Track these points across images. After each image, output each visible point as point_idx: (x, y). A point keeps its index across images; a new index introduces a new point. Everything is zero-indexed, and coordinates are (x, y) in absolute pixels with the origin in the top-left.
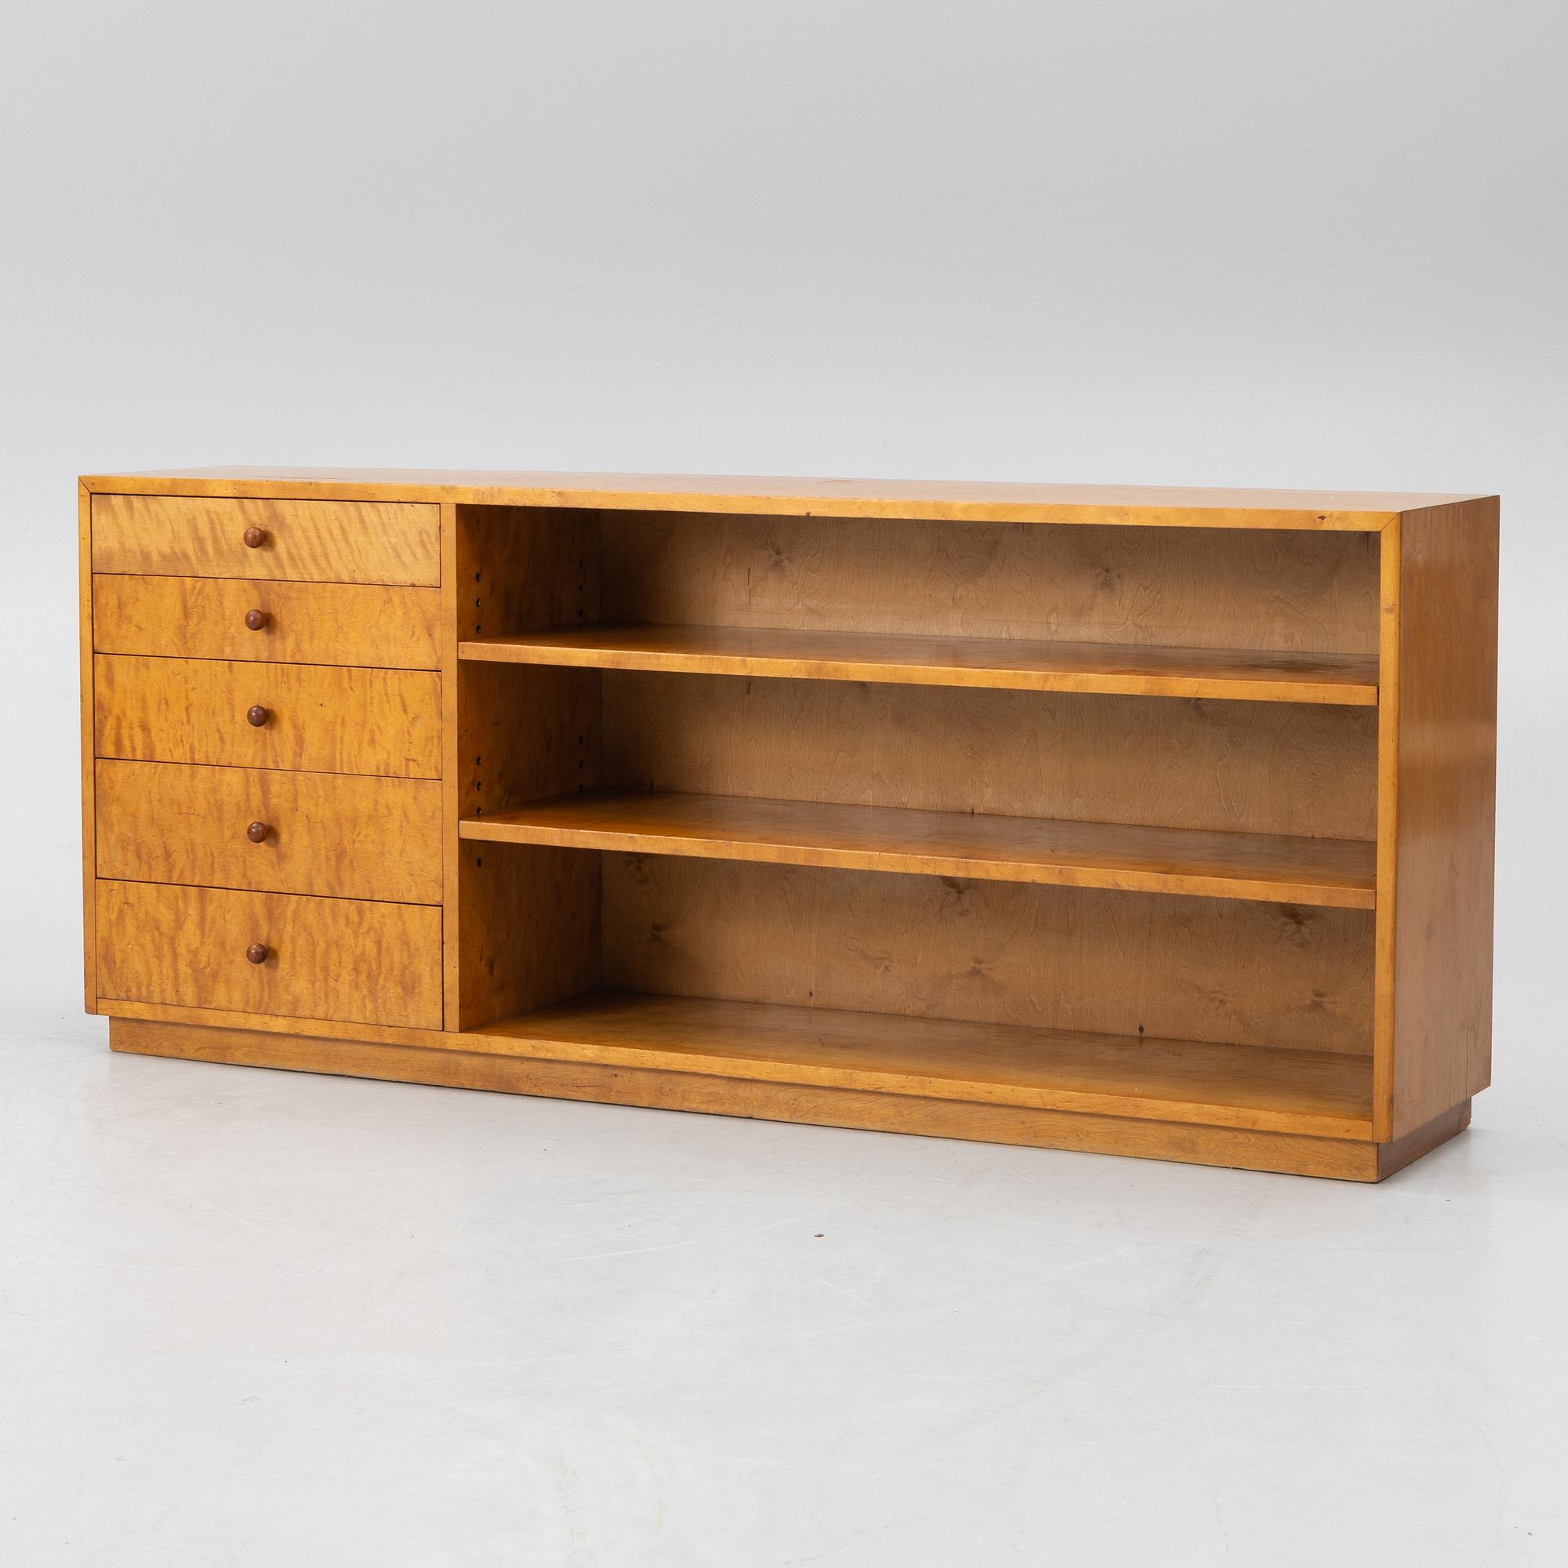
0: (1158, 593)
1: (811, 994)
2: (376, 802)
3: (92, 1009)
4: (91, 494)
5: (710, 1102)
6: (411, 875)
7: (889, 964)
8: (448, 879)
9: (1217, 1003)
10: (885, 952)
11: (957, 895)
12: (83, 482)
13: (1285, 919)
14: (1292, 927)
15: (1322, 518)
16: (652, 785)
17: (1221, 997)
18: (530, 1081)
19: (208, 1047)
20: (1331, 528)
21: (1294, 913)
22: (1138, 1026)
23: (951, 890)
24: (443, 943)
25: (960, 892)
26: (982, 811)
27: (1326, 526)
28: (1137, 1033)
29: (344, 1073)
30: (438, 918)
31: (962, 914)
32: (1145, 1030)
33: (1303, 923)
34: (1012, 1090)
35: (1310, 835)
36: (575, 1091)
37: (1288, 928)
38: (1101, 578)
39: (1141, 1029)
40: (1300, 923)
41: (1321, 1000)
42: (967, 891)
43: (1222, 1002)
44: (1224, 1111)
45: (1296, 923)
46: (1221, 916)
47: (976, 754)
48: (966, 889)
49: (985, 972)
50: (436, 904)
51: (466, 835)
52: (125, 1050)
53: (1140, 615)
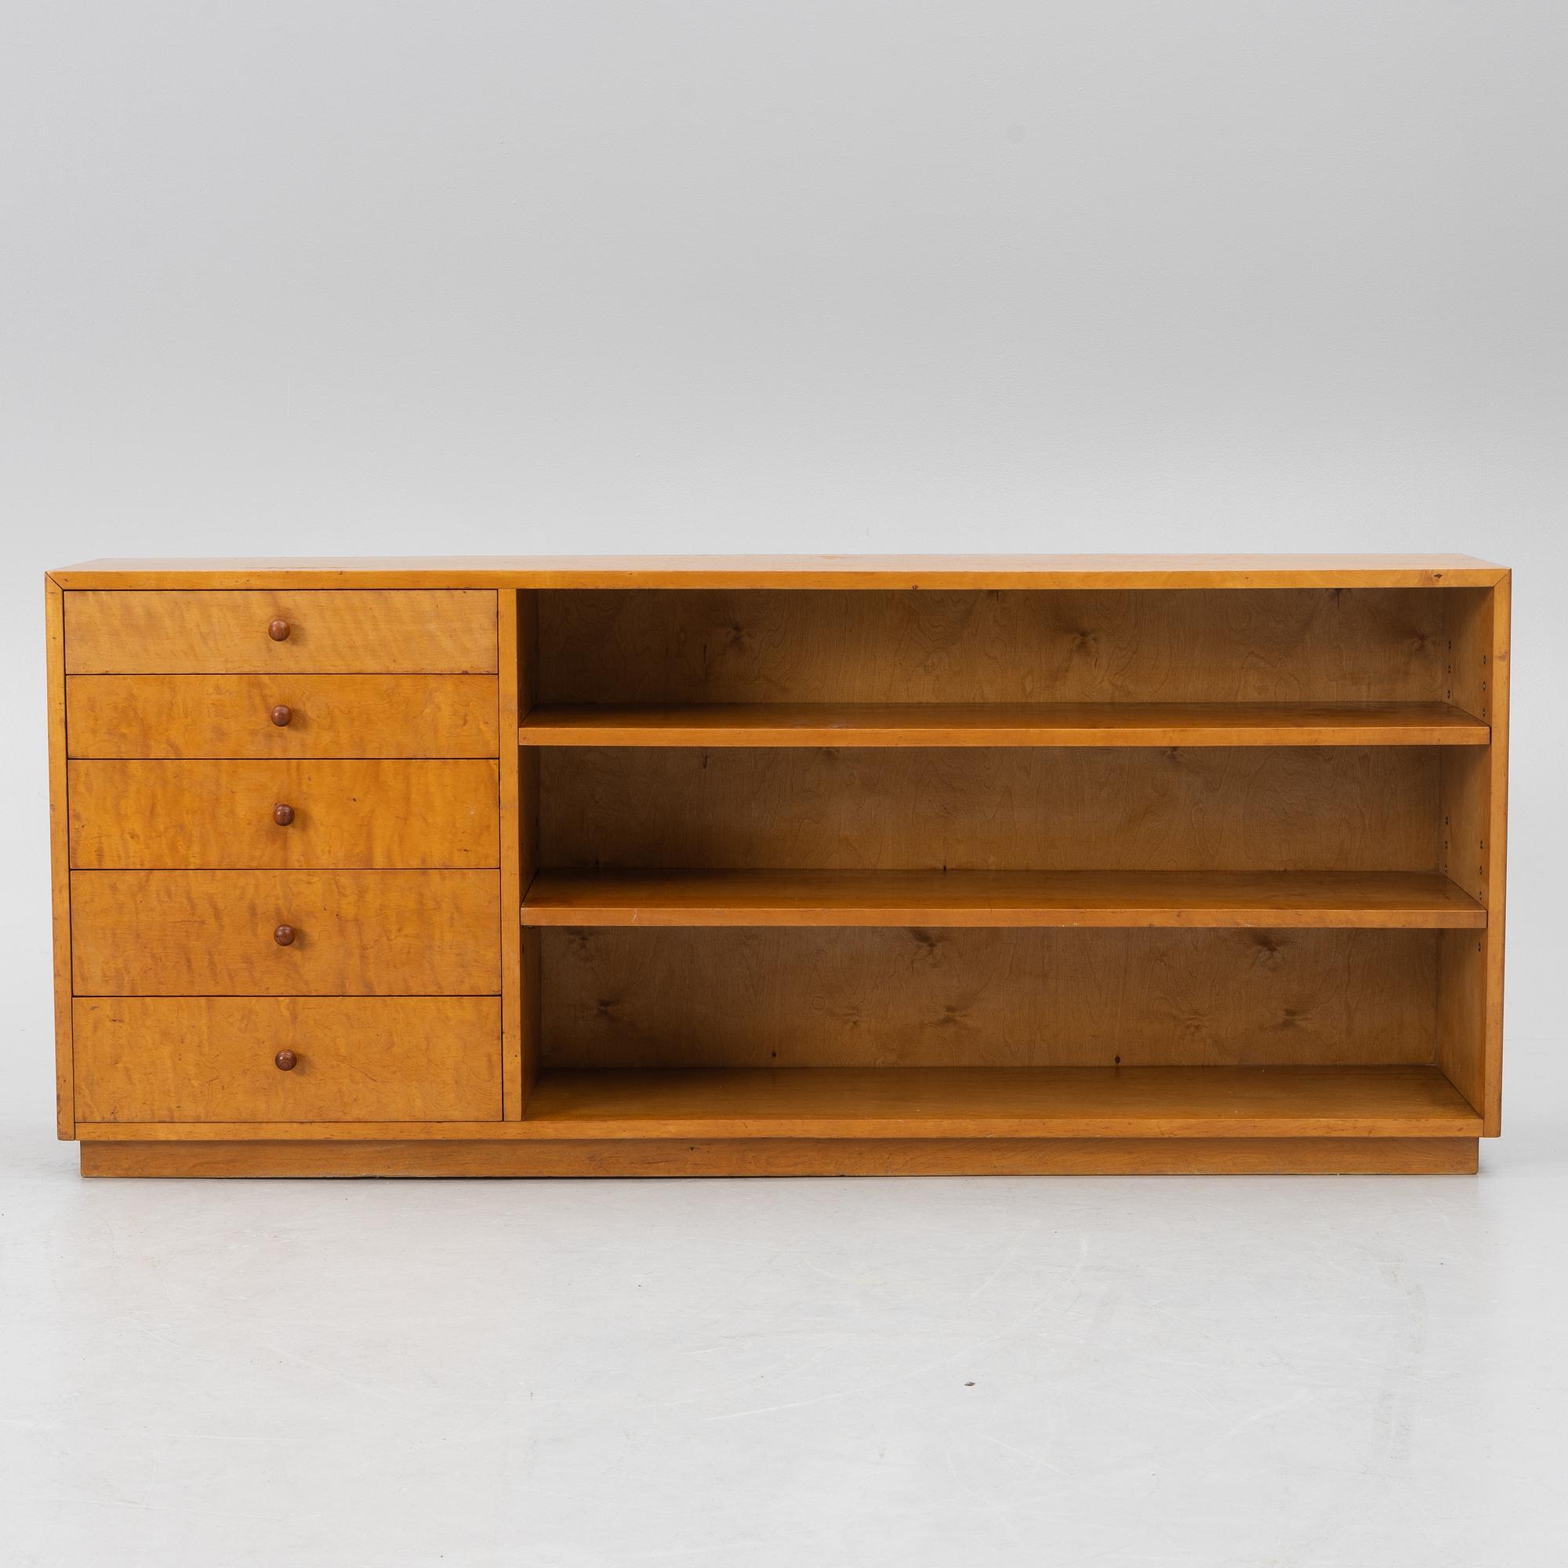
0: (1134, 653)
1: (774, 1055)
2: (421, 895)
3: (62, 1136)
4: (64, 590)
5: (797, 1164)
6: (463, 966)
7: (857, 1018)
8: (508, 968)
9: (1192, 1029)
10: (853, 1008)
11: (929, 948)
12: (51, 578)
13: (1260, 947)
14: (1265, 954)
15: (1439, 576)
16: (597, 863)
17: (1196, 1023)
18: (594, 1163)
19: (206, 1163)
20: (1446, 585)
21: (1265, 939)
22: (1114, 1057)
23: (921, 944)
24: (502, 1033)
25: (932, 945)
26: (954, 867)
27: (1441, 584)
28: (1113, 1063)
29: (374, 1174)
30: (496, 1009)
31: (934, 966)
32: (1121, 1058)
33: (1276, 949)
34: (1129, 1124)
35: (1282, 869)
36: (646, 1168)
37: (1261, 955)
38: (1077, 641)
39: (1118, 1059)
40: (1272, 949)
41: (1294, 1018)
42: (940, 944)
43: (1197, 1027)
44: (1340, 1122)
45: (1268, 950)
46: (1196, 948)
47: (949, 813)
48: (939, 942)
49: (958, 1019)
50: (493, 993)
51: (527, 922)
52: (100, 1175)
53: (1117, 674)
